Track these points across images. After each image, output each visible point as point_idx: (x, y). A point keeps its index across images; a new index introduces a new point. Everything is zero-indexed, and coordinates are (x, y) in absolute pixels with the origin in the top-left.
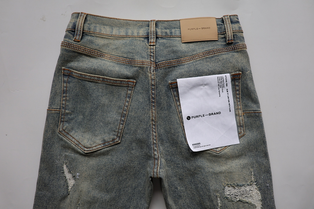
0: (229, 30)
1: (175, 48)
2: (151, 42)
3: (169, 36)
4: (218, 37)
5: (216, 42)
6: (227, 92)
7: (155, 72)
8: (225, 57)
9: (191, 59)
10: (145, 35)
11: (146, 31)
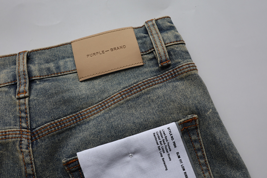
0: (159, 44)
1: (67, 95)
2: (19, 93)
3: (54, 74)
4: (143, 59)
5: (141, 68)
6: (179, 157)
7: (31, 148)
8: (160, 92)
9: (99, 108)
10: (9, 81)
11: (12, 73)
